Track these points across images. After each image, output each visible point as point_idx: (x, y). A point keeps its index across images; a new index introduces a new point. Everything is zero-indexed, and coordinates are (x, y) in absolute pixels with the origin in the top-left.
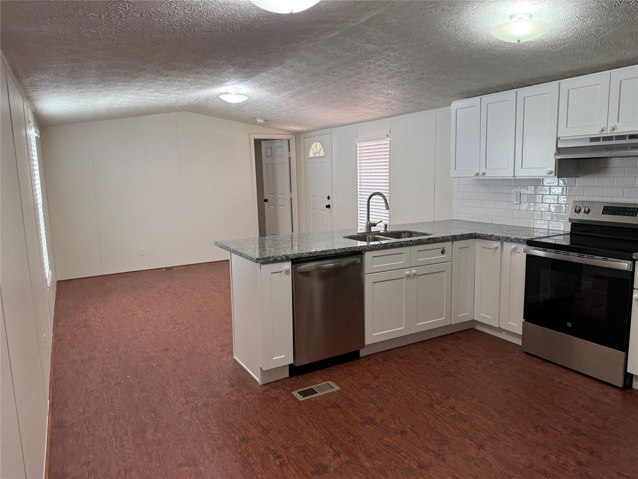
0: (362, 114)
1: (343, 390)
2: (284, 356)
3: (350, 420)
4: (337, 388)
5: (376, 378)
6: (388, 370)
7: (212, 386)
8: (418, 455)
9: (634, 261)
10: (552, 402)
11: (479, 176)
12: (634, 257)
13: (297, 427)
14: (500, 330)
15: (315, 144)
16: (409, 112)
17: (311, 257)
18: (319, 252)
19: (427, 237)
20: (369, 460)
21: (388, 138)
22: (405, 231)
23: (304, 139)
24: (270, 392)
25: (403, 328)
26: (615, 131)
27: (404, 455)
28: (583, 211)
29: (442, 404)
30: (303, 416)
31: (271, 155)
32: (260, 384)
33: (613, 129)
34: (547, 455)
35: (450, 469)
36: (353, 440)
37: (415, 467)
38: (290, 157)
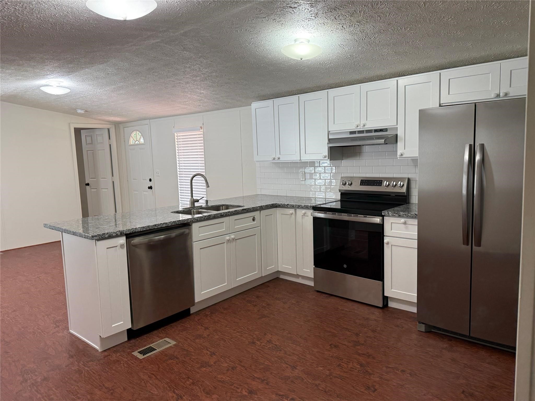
0: (179, 109)
1: (179, 343)
2: (123, 322)
3: (188, 367)
4: (173, 343)
5: (206, 328)
6: (216, 321)
7: (50, 361)
8: (247, 384)
9: (383, 216)
10: (338, 325)
11: (275, 160)
12: (383, 214)
13: (141, 382)
14: (297, 276)
15: (135, 133)
16: (218, 109)
17: (145, 231)
18: (151, 226)
19: (241, 208)
20: (208, 396)
21: (202, 129)
22: (223, 205)
23: (123, 129)
24: (111, 357)
25: (226, 284)
26: (365, 127)
27: (236, 386)
28: (348, 184)
29: (261, 340)
30: (146, 371)
31: (91, 143)
32: (100, 351)
33: (364, 126)
34: (340, 364)
35: (273, 389)
36: (192, 383)
37: (247, 394)
38: (110, 145)
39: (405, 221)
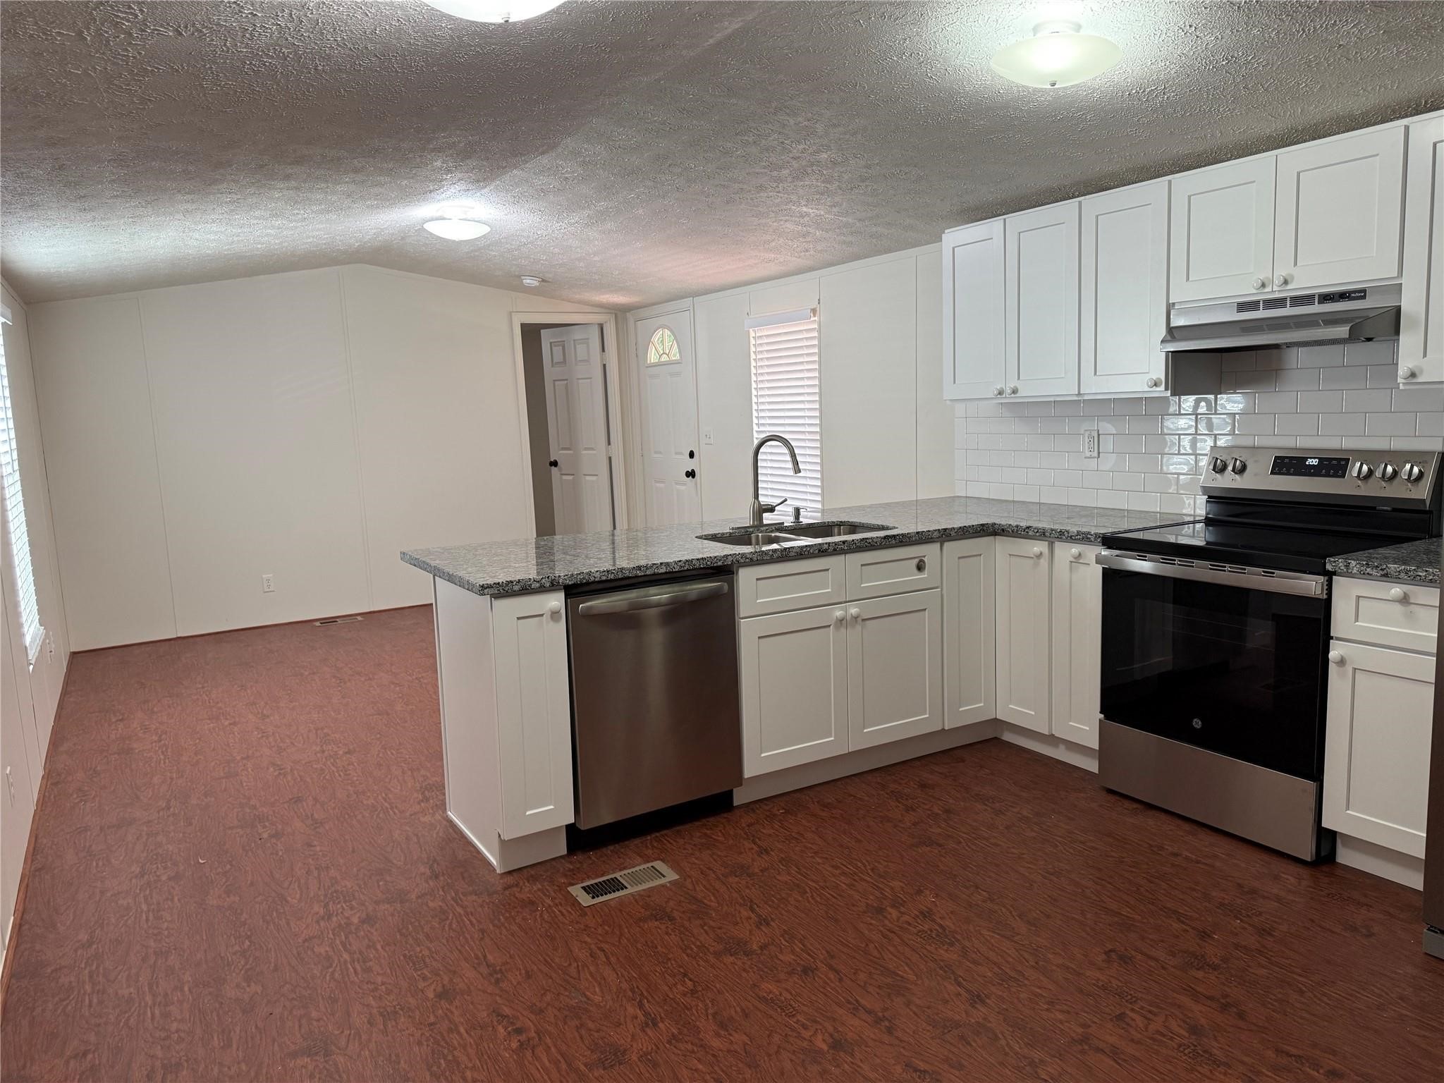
0: (755, 264)
1: (685, 880)
2: (552, 807)
3: (693, 946)
4: (671, 876)
5: (764, 851)
6: (793, 834)
7: (388, 878)
8: (835, 1020)
9: (1330, 575)
10: (1150, 896)
11: (1004, 396)
12: (1329, 567)
13: (570, 965)
14: (1052, 740)
15: (660, 332)
17: (611, 581)
19: (882, 534)
20: (722, 1033)
21: (815, 316)
22: (841, 522)
23: (635, 324)
24: (519, 890)
25: (833, 739)
26: (1289, 287)
27: (803, 1020)
28: (1230, 468)
29: (903, 906)
30: (588, 940)
31: (562, 360)
32: (498, 871)
33: (1286, 282)
34: (1124, 1013)
35: (902, 1050)
36: (692, 990)
37: (825, 1047)
38: (604, 365)
39: (1405, 593)
